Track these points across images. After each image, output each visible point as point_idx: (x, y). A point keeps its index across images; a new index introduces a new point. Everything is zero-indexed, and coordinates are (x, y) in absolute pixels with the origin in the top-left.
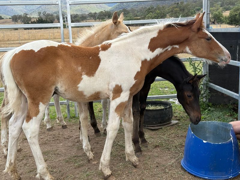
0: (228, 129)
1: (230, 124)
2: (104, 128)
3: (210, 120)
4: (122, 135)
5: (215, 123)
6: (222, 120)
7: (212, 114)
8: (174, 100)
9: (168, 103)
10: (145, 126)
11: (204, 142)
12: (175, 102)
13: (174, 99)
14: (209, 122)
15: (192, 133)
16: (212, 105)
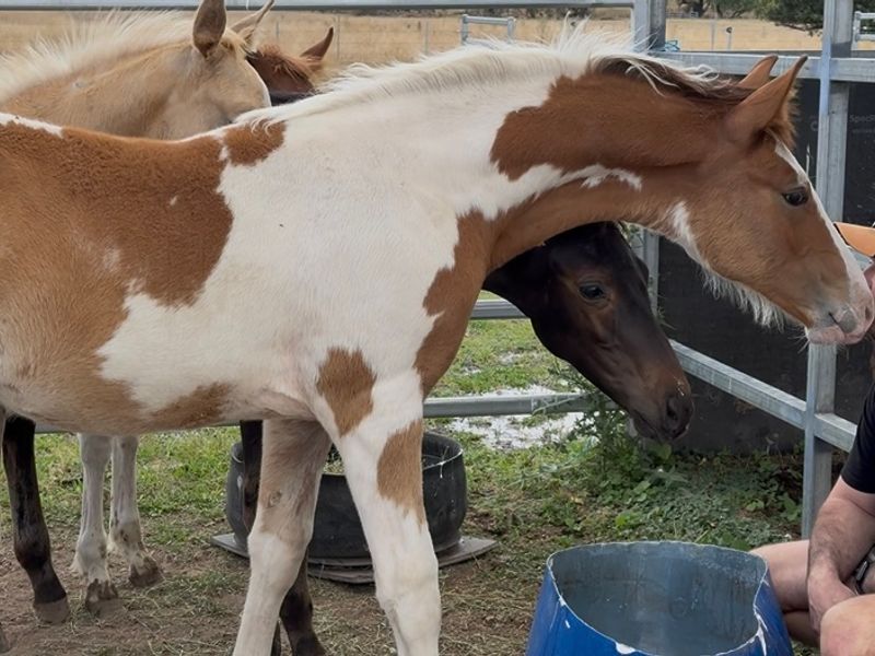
0: (747, 585)
1: (756, 558)
2: (86, 574)
3: (660, 536)
4: (189, 615)
5: (682, 549)
6: (720, 535)
7: (670, 504)
8: (478, 425)
9: (446, 440)
10: (318, 566)
11: (622, 648)
12: (484, 437)
13: (476, 419)
14: (649, 546)
15: (563, 603)
16: (674, 453)
